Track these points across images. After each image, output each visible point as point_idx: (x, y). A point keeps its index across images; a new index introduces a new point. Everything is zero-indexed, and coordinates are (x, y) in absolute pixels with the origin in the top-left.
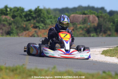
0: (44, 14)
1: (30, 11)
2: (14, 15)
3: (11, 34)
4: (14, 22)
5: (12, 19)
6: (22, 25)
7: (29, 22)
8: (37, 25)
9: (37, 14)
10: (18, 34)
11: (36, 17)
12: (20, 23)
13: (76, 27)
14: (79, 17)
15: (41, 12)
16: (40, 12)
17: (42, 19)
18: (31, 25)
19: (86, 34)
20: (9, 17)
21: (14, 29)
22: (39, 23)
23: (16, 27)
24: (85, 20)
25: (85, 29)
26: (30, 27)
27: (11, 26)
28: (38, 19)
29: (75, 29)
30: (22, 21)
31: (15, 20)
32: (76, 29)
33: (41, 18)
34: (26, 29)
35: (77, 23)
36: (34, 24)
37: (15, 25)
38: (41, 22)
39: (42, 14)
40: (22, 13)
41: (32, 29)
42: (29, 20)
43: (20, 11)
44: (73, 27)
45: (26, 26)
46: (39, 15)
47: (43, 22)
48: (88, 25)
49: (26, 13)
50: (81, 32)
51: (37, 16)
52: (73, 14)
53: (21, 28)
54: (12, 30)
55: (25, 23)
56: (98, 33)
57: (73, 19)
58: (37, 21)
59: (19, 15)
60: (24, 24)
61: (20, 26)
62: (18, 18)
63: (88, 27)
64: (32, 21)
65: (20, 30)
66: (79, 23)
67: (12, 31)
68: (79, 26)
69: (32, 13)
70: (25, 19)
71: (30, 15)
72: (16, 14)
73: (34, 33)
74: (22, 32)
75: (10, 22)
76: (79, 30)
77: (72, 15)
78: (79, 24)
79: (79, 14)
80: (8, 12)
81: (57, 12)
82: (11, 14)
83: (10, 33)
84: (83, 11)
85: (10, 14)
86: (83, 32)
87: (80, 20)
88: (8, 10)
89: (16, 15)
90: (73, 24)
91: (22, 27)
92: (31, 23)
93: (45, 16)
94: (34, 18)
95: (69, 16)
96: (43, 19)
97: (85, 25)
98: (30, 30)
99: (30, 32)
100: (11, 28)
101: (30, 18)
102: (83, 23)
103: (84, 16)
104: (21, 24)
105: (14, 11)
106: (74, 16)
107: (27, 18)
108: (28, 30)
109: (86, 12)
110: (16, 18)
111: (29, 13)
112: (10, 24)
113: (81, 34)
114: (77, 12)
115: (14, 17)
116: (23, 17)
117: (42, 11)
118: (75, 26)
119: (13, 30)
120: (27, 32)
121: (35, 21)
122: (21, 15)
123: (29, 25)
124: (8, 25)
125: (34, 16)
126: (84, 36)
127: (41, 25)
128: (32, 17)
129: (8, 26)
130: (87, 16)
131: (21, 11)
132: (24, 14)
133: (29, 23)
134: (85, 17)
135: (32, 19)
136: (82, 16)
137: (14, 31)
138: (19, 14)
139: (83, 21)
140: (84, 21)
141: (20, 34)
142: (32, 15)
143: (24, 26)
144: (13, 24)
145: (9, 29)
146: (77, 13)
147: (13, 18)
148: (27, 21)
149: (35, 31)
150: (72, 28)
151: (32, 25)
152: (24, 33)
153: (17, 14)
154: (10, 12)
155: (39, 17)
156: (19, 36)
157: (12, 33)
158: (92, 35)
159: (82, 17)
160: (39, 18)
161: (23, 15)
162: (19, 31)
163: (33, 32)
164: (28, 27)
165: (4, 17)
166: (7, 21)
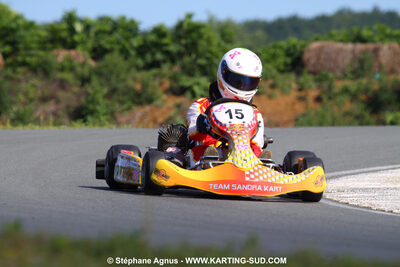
0: (209, 41)
1: (159, 32)
2: (100, 46)
3: (89, 118)
4: (99, 73)
5: (92, 63)
6: (130, 82)
7: (154, 71)
8: (186, 81)
9: (184, 42)
10: (113, 118)
11: (180, 55)
12: (123, 76)
13: (330, 88)
14: (340, 51)
15: (200, 36)
16: (194, 35)
17: (202, 61)
18: (161, 84)
19: (367, 116)
20: (80, 55)
21: (100, 97)
22: (191, 74)
23: (105, 90)
24: (361, 62)
25: (363, 97)
26: (159, 91)
27: (90, 89)
28: (187, 59)
29: (325, 98)
30: (128, 70)
31: (101, 64)
32: (330, 98)
33: (199, 56)
34: (142, 98)
35: (331, 75)
36: (174, 78)
37: (101, 85)
38: (197, 73)
39: (202, 44)
40: (127, 39)
41: (164, 97)
42: (155, 64)
43: (121, 30)
44: (319, 87)
45: (145, 85)
46: (192, 48)
47: (205, 71)
48: (375, 82)
49: (145, 41)
50: (348, 106)
51: (182, 49)
52: (317, 40)
53: (124, 94)
54: (93, 101)
55: (141, 75)
57: (319, 58)
58: (183, 67)
59: (117, 47)
60: (135, 79)
61: (120, 86)
62: (114, 58)
63: (375, 86)
64: (166, 68)
65: (121, 103)
66: (339, 74)
67: (91, 107)
68: (339, 85)
69: (166, 41)
70: (140, 62)
71: (158, 46)
72: (105, 42)
73: (172, 113)
74: (129, 109)
75: (86, 72)
76: (338, 99)
77: (315, 45)
78: (339, 79)
79: (341, 41)
80: (77, 38)
81: (260, 33)
82: (90, 44)
83: (84, 112)
84: (355, 30)
85: (83, 42)
86: (357, 108)
87: (346, 61)
88: (79, 27)
89: (108, 46)
90: (318, 77)
91: (128, 91)
92: (162, 76)
93: (214, 49)
94: (172, 58)
95: (303, 46)
96: (208, 59)
97: (364, 81)
98: (158, 102)
99: (157, 107)
100: (87, 94)
101: (159, 56)
102: (354, 72)
103: (360, 47)
104: (124, 80)
105: (99, 33)
106: (321, 49)
107: (149, 58)
108: (150, 101)
109: (366, 33)
110: (108, 57)
111: (153, 38)
112: (85, 81)
113: (347, 114)
114: (334, 32)
115: (98, 53)
116: (133, 53)
117: (203, 31)
118: (325, 85)
119: (98, 103)
120: (147, 108)
121: (177, 68)
122: (127, 45)
123: (156, 83)
124: (79, 83)
125: (173, 48)
126: (360, 121)
127: (198, 84)
128: (167, 53)
129: (76, 89)
130: (370, 46)
131: (127, 34)
132: (136, 42)
133: (155, 76)
134: (364, 52)
135: (165, 61)
136: (350, 46)
137: (98, 108)
138: (118, 43)
139: (356, 65)
140: (360, 68)
141: (122, 119)
142: (166, 45)
143: (138, 87)
144: (95, 81)
145: (83, 100)
146: (331, 37)
147: (94, 58)
148: (149, 66)
149: (178, 106)
150: (313, 93)
151: (167, 84)
152: (138, 112)
153: (112, 43)
154: (84, 36)
155: (190, 54)
156: (118, 124)
157: (92, 113)
159: (353, 52)
160: (194, 56)
161: (131, 45)
162: (117, 107)
163: (170, 109)
164: (150, 90)
165: (62, 55)
166: (72, 69)
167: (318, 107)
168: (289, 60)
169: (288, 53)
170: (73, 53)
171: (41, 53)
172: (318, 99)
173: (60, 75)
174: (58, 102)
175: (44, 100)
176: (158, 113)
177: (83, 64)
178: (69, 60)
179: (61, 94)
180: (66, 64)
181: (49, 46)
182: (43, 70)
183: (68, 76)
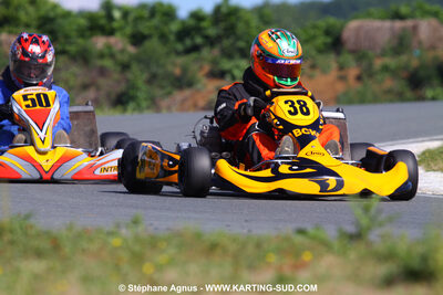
0: (247, 23)
1: (197, 16)
2: (139, 32)
3: (131, 105)
4: (139, 60)
5: (131, 49)
6: (170, 68)
7: (194, 55)
8: (226, 65)
9: (222, 25)
11: (219, 38)
12: (162, 61)
14: (379, 29)
15: (239, 19)
16: (233, 19)
17: (241, 44)
18: (201, 68)
20: (119, 42)
21: (140, 83)
22: (228, 55)
24: (401, 39)
25: (403, 74)
27: (129, 75)
28: (226, 43)
30: (168, 54)
31: (141, 49)
33: (238, 38)
35: (371, 53)
36: (214, 62)
37: (142, 71)
38: (237, 55)
39: (241, 27)
40: (166, 23)
42: (195, 48)
44: (359, 66)
45: (185, 70)
46: (230, 30)
47: (244, 54)
48: (413, 60)
49: (183, 25)
50: (389, 83)
51: (222, 32)
52: (355, 18)
53: (164, 78)
54: (133, 87)
55: (181, 60)
58: (223, 51)
59: (155, 33)
60: (174, 65)
61: (160, 71)
62: (153, 44)
63: (415, 63)
64: (206, 53)
65: (162, 87)
66: (378, 51)
67: (131, 93)
68: (378, 63)
69: (204, 24)
70: (180, 47)
71: (197, 30)
72: (144, 28)
74: (169, 94)
75: (124, 58)
76: (379, 77)
77: (354, 24)
78: (379, 56)
79: (380, 18)
80: (115, 25)
82: (129, 30)
84: (393, 7)
85: (121, 29)
86: (397, 85)
87: (384, 39)
88: (117, 14)
89: (146, 32)
90: (358, 55)
91: (168, 76)
92: (201, 60)
93: (253, 32)
94: (211, 42)
95: (342, 28)
96: (247, 41)
97: (404, 58)
98: (199, 86)
99: (198, 91)
101: (199, 40)
102: (393, 49)
103: (399, 24)
104: (164, 65)
105: (137, 19)
106: (358, 29)
107: (188, 42)
108: (190, 84)
109: (404, 10)
110: (147, 44)
112: (125, 67)
114: (372, 10)
115: (138, 39)
116: (172, 38)
118: (365, 63)
120: (187, 93)
121: (216, 52)
122: (166, 29)
123: (196, 67)
124: (119, 69)
125: (212, 32)
126: (400, 97)
127: (238, 67)
128: (206, 37)
129: (116, 76)
130: (409, 23)
131: (165, 19)
132: (174, 27)
134: (404, 29)
135: (204, 45)
136: (388, 24)
138: (156, 28)
139: (395, 42)
140: (401, 45)
142: (205, 29)
143: (177, 71)
144: (135, 67)
145: (122, 87)
146: (369, 15)
147: (134, 44)
148: (188, 51)
150: (353, 72)
151: (207, 68)
153: (150, 28)
154: (123, 23)
155: (228, 37)
159: (392, 29)
160: (232, 39)
161: (171, 32)
164: (190, 75)
165: (100, 42)
166: (112, 56)
167: (359, 86)
168: (329, 40)
169: (327, 32)
170: (112, 40)
171: (81, 41)
172: (359, 78)
173: (100, 63)
174: (98, 88)
175: (85, 87)
177: (123, 51)
178: (109, 47)
179: (102, 81)
180: (106, 51)
181: (88, 33)
182: (83, 57)
183: (107, 63)
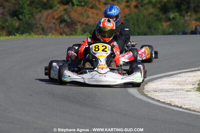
10: (33, 16)
13: (142, 1)
23: (28, 2)
29: (139, 6)
32: (142, 6)
41: (58, 5)
56: (184, 12)
73: (62, 13)
83: (18, 13)
100: (19, 4)
113: (151, 14)
119: (25, 8)
137: (25, 11)
141: (37, 16)
149: (65, 10)
152: (45, 13)
157: (22, 13)
158: (172, 16)
162: (34, 10)
163: (61, 11)
176: (55, 14)
